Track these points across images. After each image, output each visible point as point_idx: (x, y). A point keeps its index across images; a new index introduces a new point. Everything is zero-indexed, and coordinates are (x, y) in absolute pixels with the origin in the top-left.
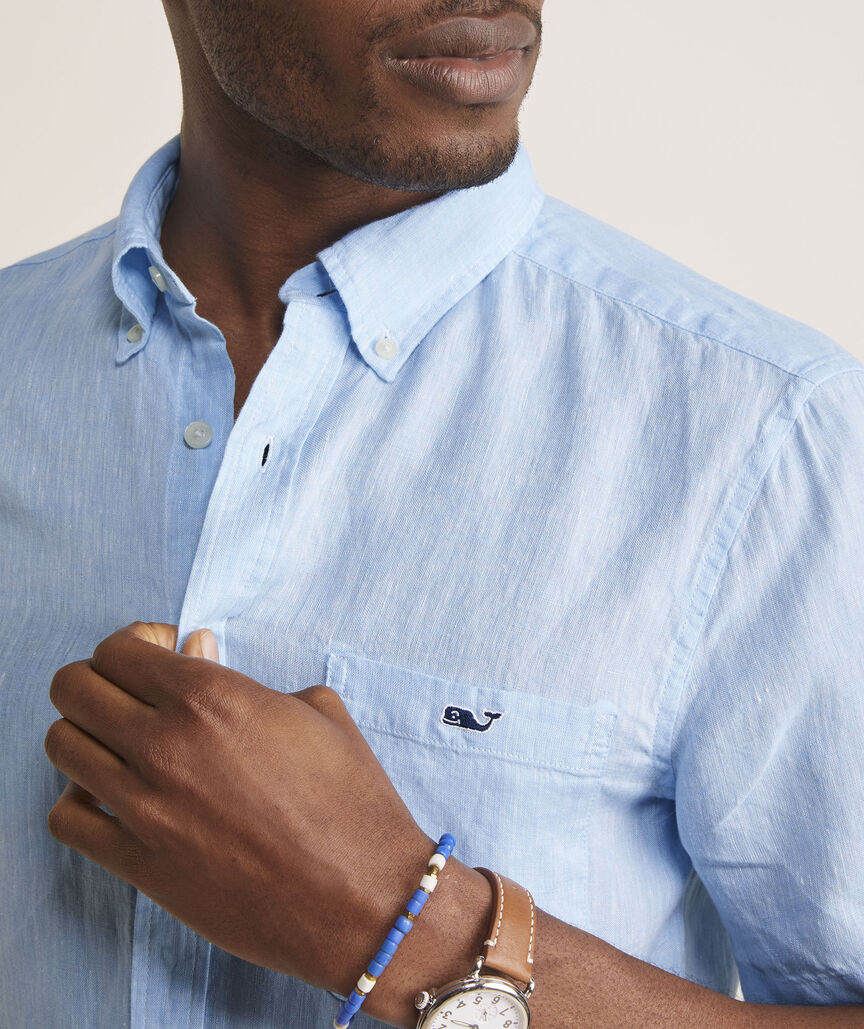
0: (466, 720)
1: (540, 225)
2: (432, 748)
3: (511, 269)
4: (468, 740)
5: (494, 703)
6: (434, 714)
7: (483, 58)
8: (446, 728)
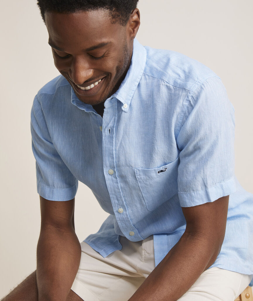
4: (163, 173)
8: (159, 174)
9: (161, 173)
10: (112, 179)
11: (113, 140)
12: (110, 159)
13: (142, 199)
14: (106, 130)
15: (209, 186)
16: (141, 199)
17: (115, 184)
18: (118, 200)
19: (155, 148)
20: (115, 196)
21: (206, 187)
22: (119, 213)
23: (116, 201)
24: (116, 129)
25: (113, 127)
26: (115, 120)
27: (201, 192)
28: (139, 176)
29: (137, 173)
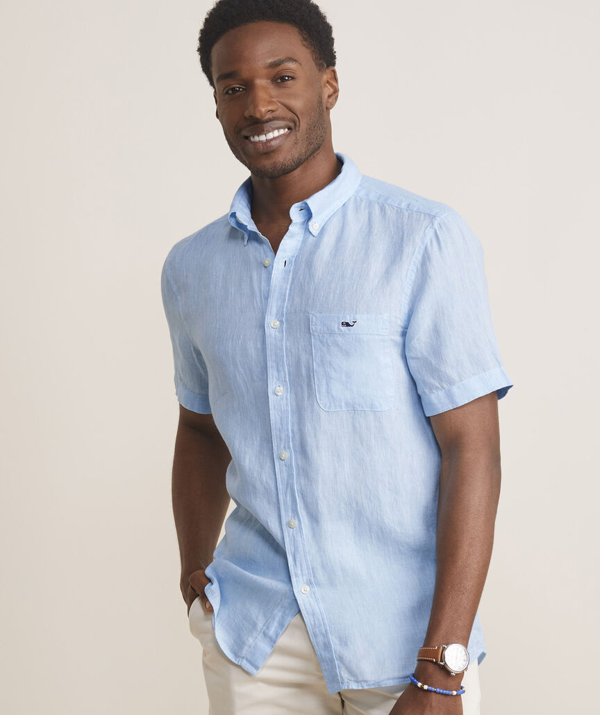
0: (348, 325)
1: (360, 185)
2: (340, 334)
3: (352, 200)
4: (349, 330)
5: (354, 318)
6: (339, 325)
8: (342, 328)
9: (345, 329)
10: (275, 335)
11: (289, 275)
12: (280, 303)
13: (312, 375)
14: (281, 261)
16: (310, 376)
17: (278, 344)
18: (278, 372)
20: (275, 364)
22: (275, 394)
23: (275, 374)
24: (295, 260)
25: (292, 257)
26: (297, 246)
28: (314, 327)
29: (312, 322)
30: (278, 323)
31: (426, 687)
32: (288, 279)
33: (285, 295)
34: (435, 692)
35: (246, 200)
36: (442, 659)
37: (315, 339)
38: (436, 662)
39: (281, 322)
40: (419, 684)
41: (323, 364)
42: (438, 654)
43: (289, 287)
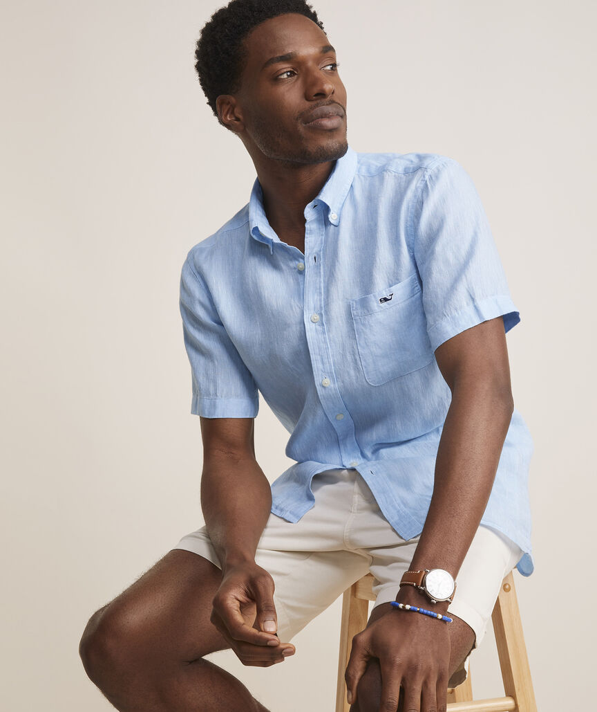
0: (386, 300)
2: (381, 311)
4: (389, 304)
5: (390, 292)
6: (377, 303)
7: (329, 117)
8: (381, 305)
9: (385, 304)
10: (316, 329)
11: (320, 269)
12: (316, 297)
13: (358, 358)
14: (310, 258)
15: (477, 299)
16: (356, 360)
17: (320, 336)
18: (323, 363)
19: (376, 261)
20: (319, 357)
21: (473, 300)
22: (323, 386)
23: (321, 366)
24: (323, 253)
25: (320, 251)
26: (321, 240)
27: (469, 310)
28: (355, 312)
29: (353, 307)
30: (318, 317)
31: (408, 607)
32: (320, 272)
33: (320, 288)
34: (418, 612)
35: (261, 209)
36: (424, 584)
37: (357, 323)
38: (417, 586)
39: (321, 315)
40: (401, 605)
41: (368, 346)
42: (419, 578)
43: (322, 280)
